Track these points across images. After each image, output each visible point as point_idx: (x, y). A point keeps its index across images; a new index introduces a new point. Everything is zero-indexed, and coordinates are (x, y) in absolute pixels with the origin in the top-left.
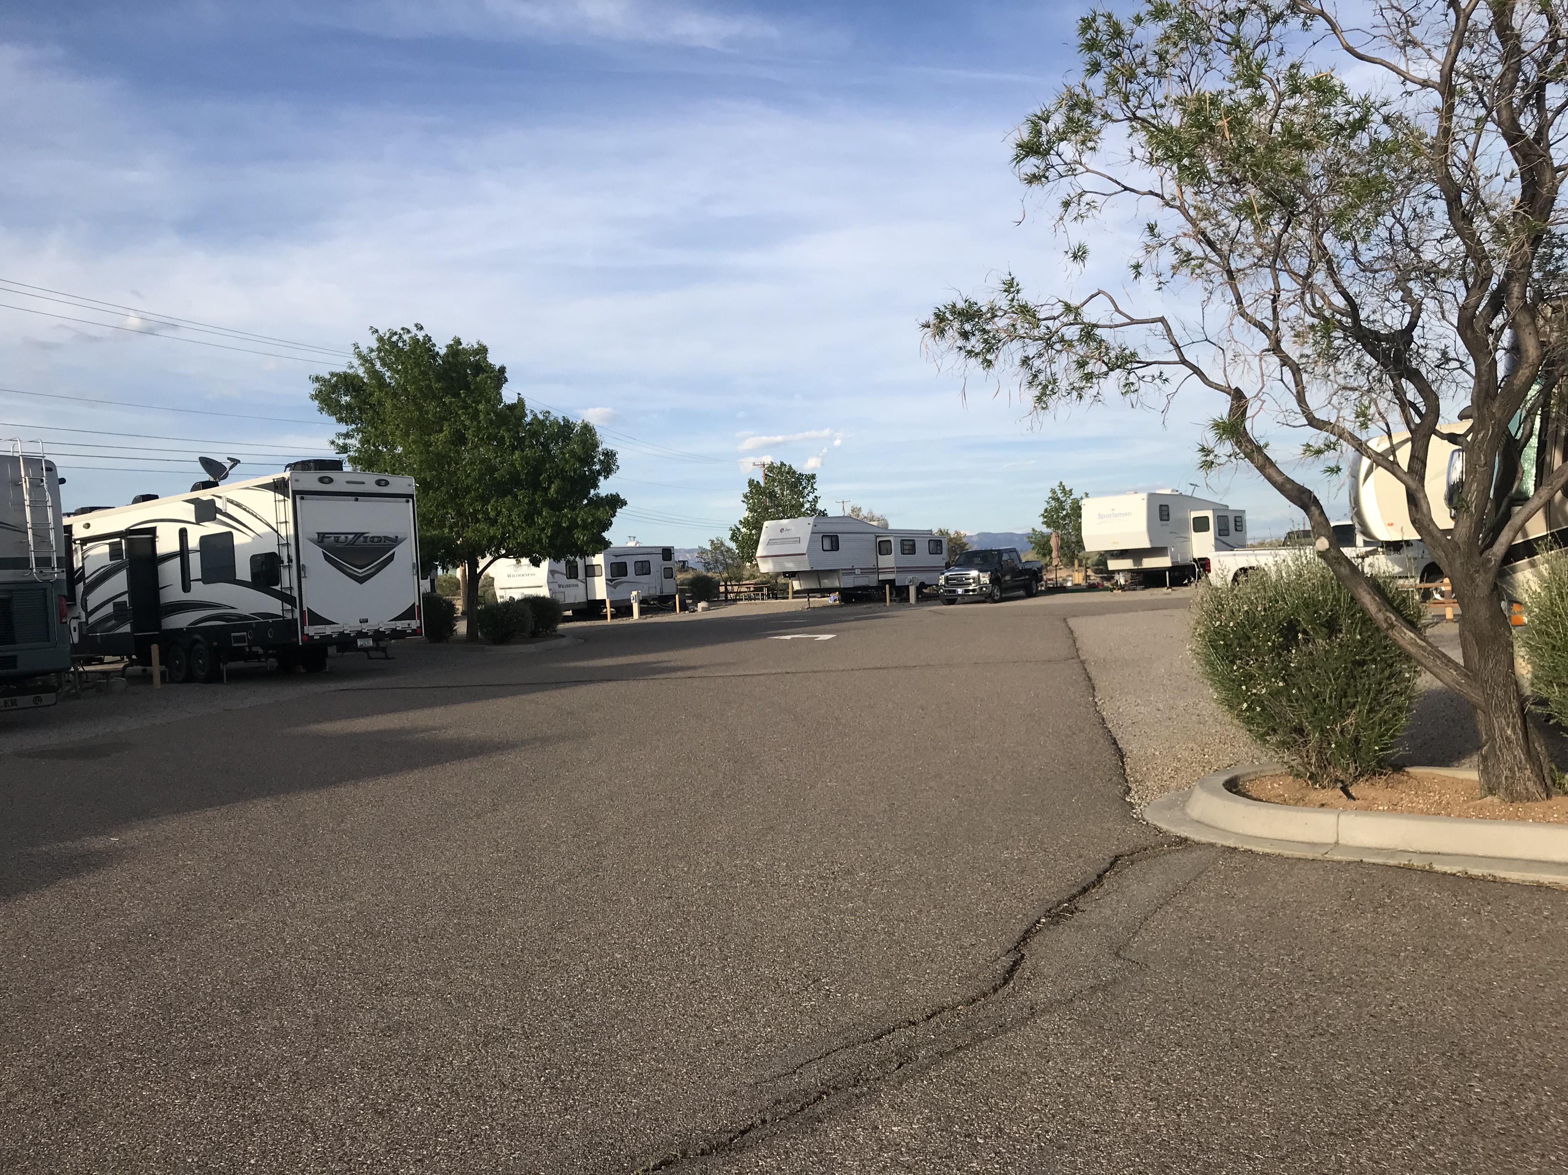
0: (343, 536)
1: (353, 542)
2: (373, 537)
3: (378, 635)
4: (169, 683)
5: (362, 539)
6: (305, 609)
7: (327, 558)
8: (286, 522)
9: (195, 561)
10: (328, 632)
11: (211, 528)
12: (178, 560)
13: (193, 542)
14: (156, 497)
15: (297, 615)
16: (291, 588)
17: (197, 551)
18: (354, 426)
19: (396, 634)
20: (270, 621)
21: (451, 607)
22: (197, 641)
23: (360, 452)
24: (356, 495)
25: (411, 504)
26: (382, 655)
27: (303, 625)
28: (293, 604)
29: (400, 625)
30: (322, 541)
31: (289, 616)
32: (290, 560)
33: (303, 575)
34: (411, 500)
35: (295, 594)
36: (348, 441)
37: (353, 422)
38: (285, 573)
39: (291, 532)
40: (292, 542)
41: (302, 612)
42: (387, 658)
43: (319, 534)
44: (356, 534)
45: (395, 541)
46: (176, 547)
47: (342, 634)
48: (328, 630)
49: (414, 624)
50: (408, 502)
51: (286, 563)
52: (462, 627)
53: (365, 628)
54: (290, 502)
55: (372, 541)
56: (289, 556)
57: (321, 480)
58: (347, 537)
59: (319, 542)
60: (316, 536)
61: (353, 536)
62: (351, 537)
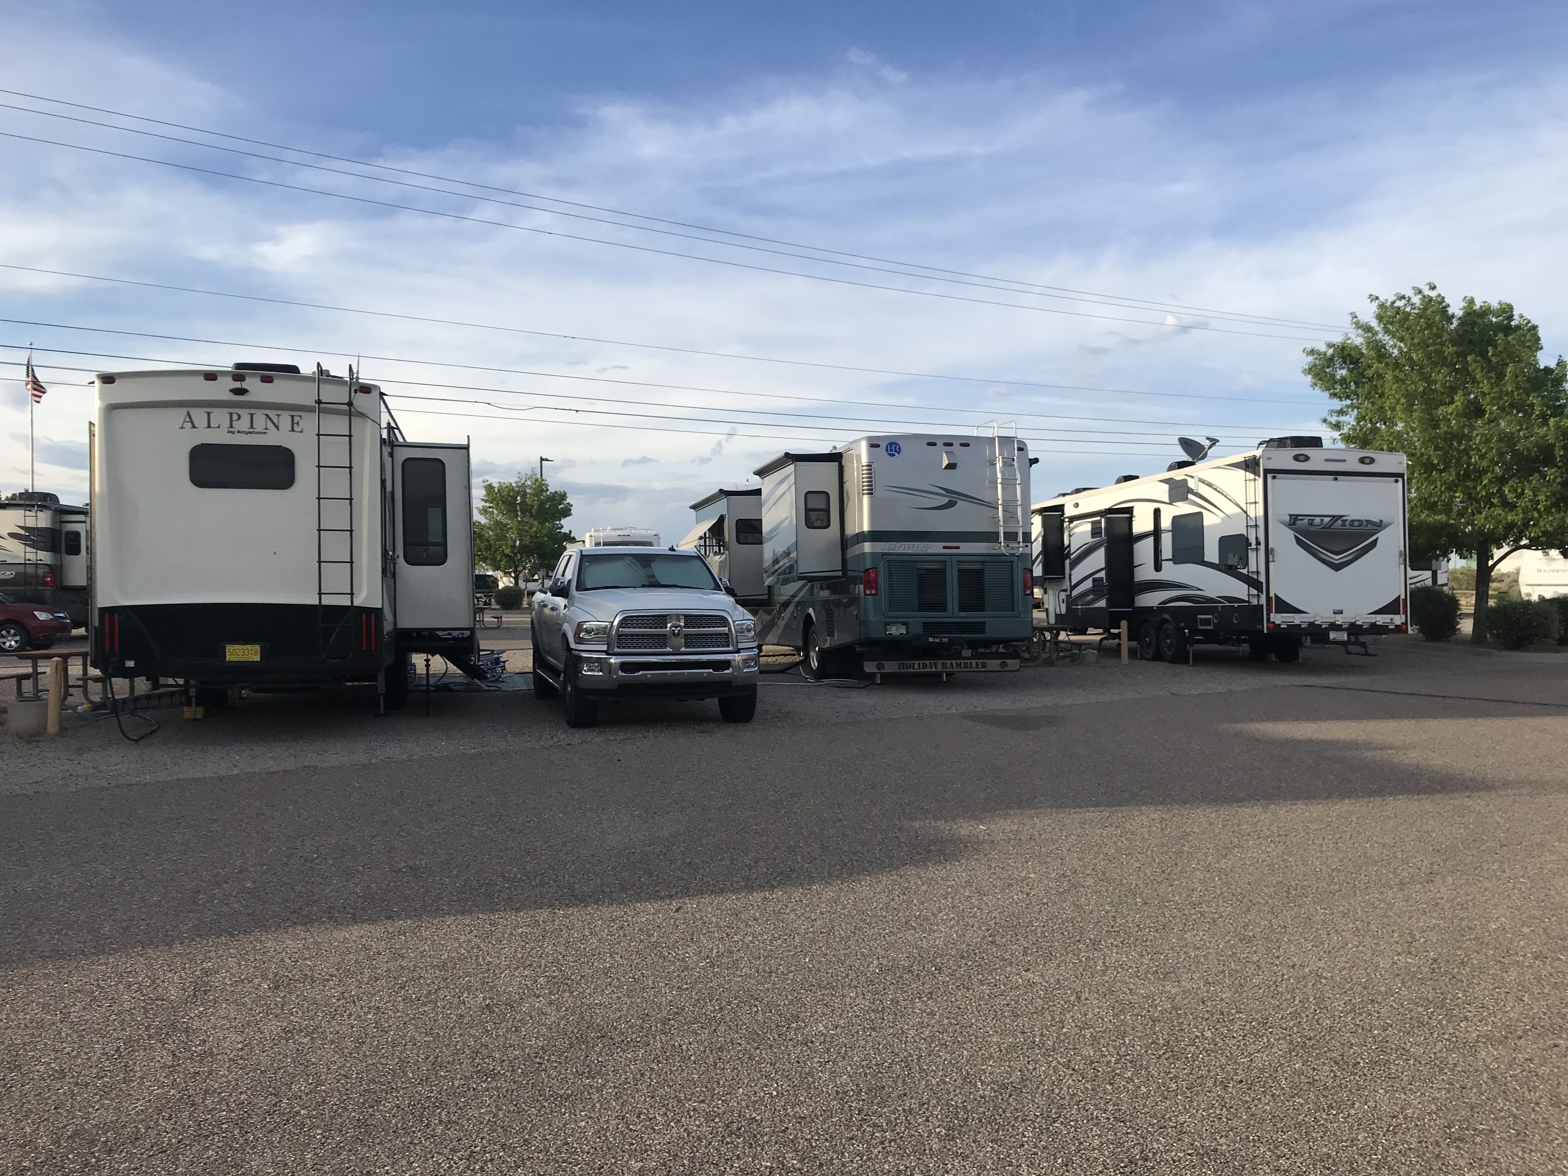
0: (1318, 520)
1: (1329, 526)
2: (1353, 521)
3: (1354, 629)
4: (1140, 659)
5: (1339, 522)
6: (1272, 595)
7: (1299, 542)
8: (1256, 503)
9: (1167, 540)
10: (1297, 622)
11: (1183, 508)
12: (1151, 540)
13: (1166, 523)
14: (1137, 477)
15: (1263, 601)
16: (1258, 572)
17: (1170, 531)
18: (1349, 402)
19: (1376, 629)
20: (1236, 605)
21: (1454, 603)
22: (1165, 621)
23: (1355, 430)
24: (1336, 474)
25: (1400, 484)
26: (1362, 650)
27: (1269, 611)
28: (1260, 590)
29: (1381, 619)
30: (1294, 524)
31: (1254, 602)
32: (1258, 543)
33: (1271, 559)
34: (1400, 480)
35: (1262, 578)
36: (1342, 419)
37: (1348, 397)
38: (1252, 555)
39: (1261, 512)
40: (1261, 523)
41: (1269, 598)
42: (1367, 654)
43: (1291, 515)
44: (1334, 516)
45: (1380, 526)
46: (1150, 527)
47: (1312, 624)
48: (1297, 619)
49: (1398, 619)
50: (1397, 481)
51: (1254, 546)
52: (1466, 626)
53: (1339, 620)
54: (1260, 481)
55: (1352, 525)
56: (1257, 538)
57: (1296, 458)
58: (1322, 520)
59: (1290, 525)
60: (1288, 518)
61: (1329, 519)
62: (1327, 520)
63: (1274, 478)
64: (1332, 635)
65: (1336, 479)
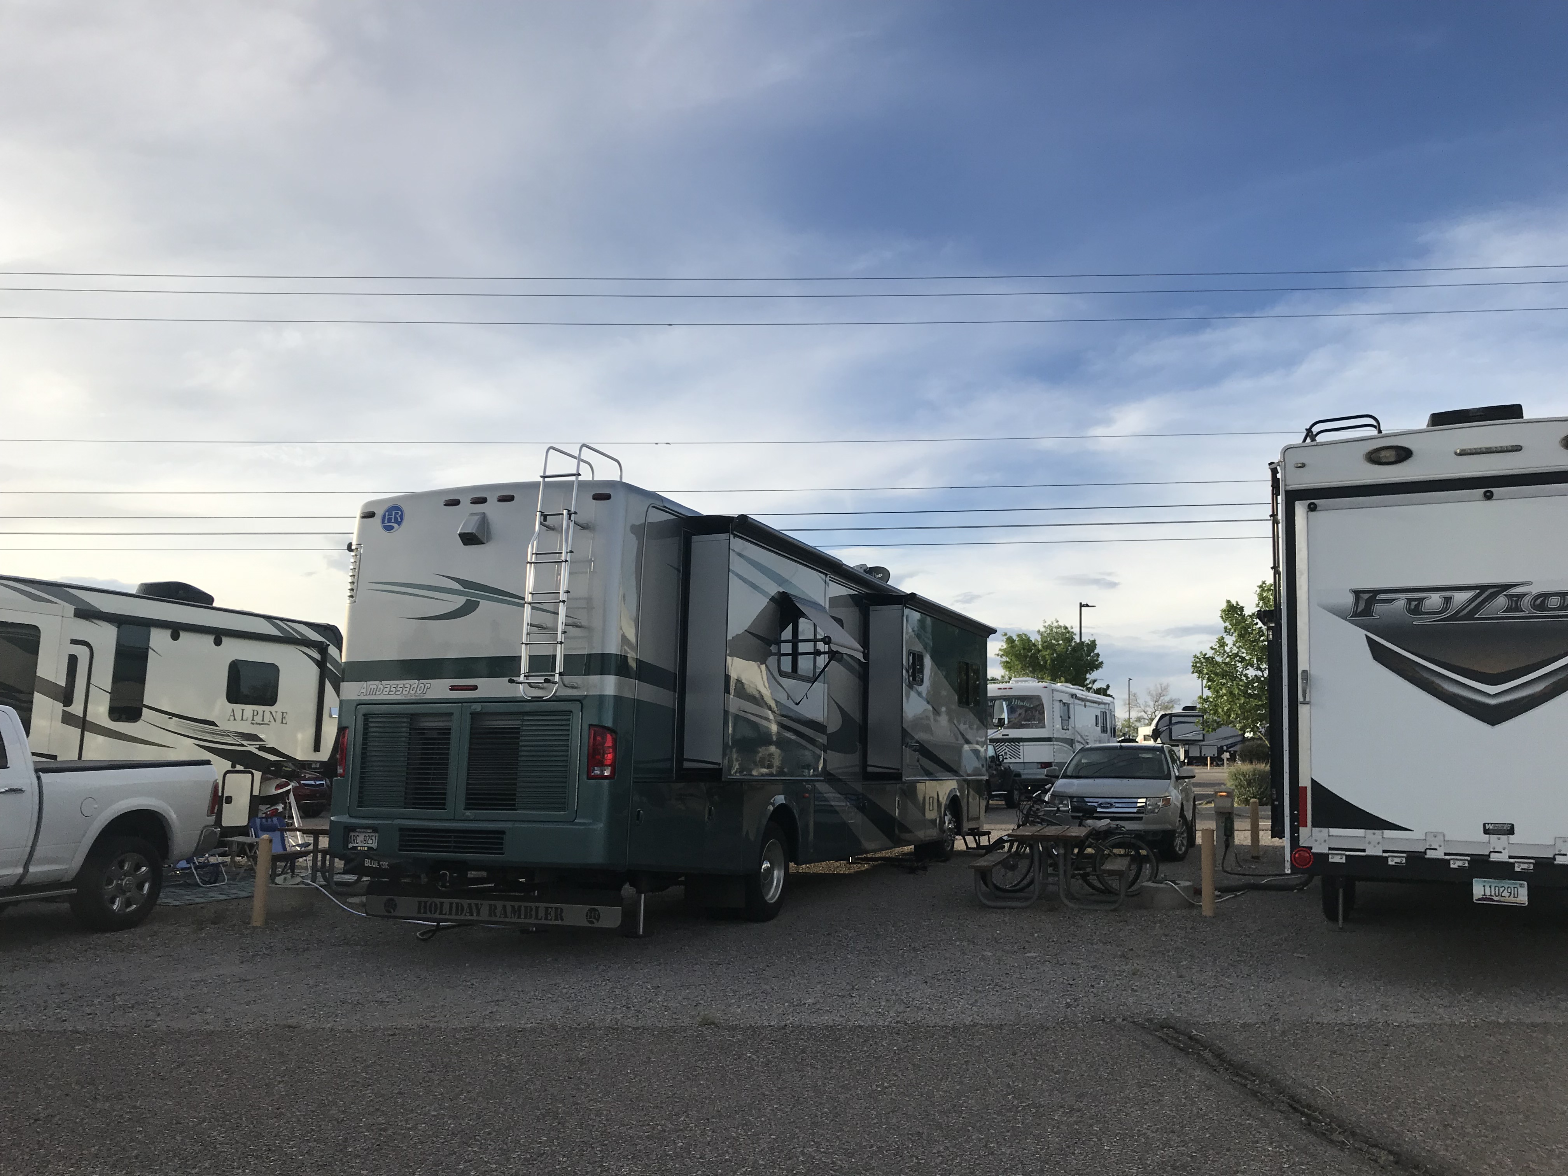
1: (1470, 612)
2: (1546, 596)
3: (1548, 876)
5: (1501, 601)
6: (1306, 782)
7: (1380, 654)
10: (1373, 851)
24: (1490, 485)
27: (1297, 822)
30: (1367, 611)
41: (1297, 790)
43: (1357, 593)
44: (1483, 588)
47: (1416, 859)
48: (1374, 843)
53: (1503, 851)
57: (1375, 457)
58: (1448, 600)
59: (1355, 614)
60: (1350, 599)
61: (1469, 595)
62: (1461, 598)
63: (1312, 508)
64: (1480, 889)
65: (1489, 496)
